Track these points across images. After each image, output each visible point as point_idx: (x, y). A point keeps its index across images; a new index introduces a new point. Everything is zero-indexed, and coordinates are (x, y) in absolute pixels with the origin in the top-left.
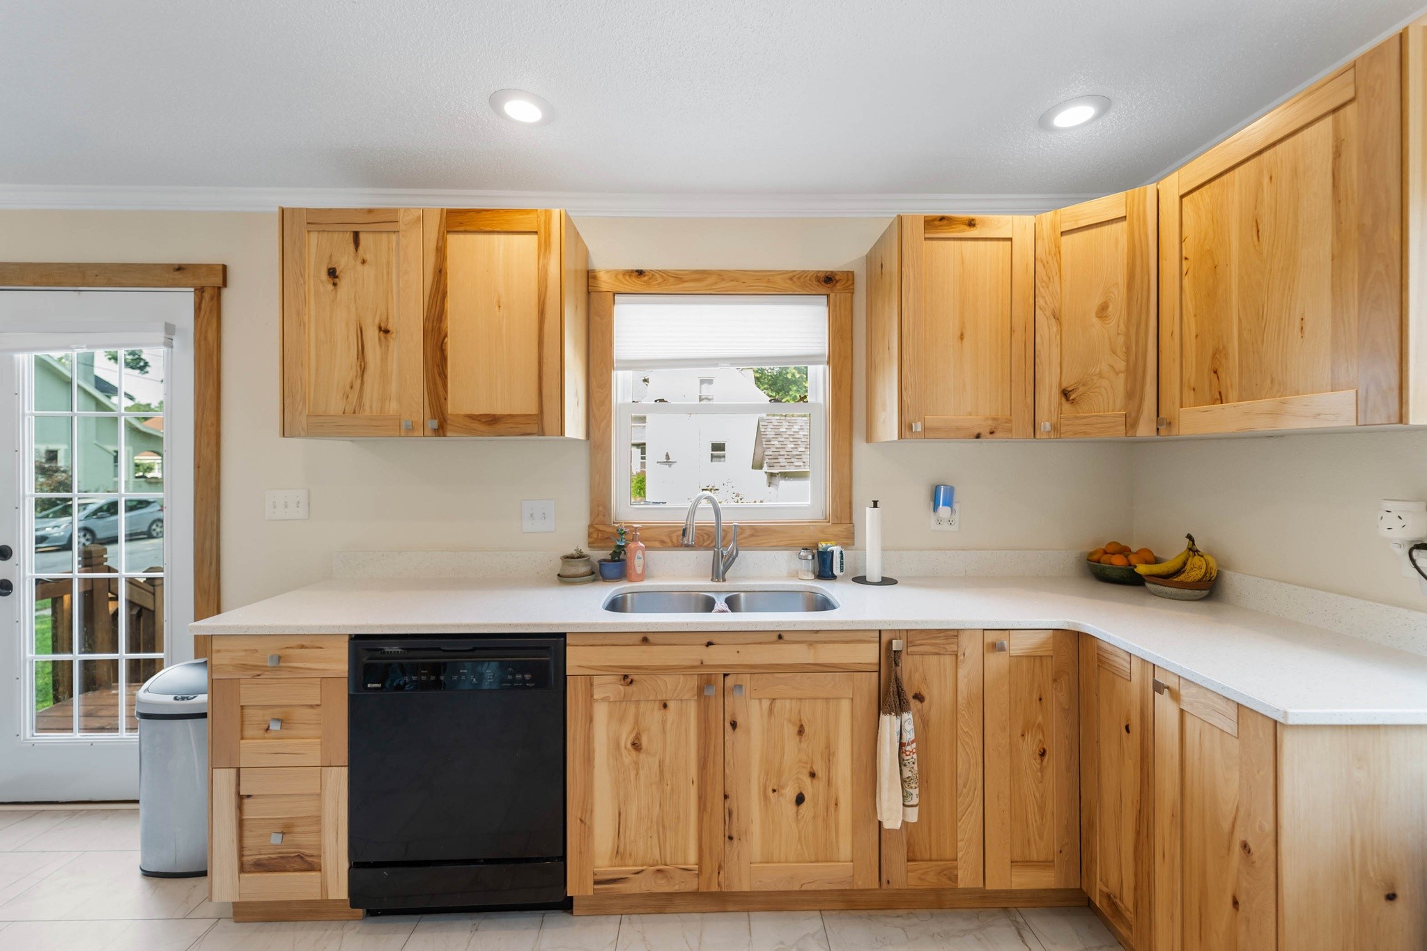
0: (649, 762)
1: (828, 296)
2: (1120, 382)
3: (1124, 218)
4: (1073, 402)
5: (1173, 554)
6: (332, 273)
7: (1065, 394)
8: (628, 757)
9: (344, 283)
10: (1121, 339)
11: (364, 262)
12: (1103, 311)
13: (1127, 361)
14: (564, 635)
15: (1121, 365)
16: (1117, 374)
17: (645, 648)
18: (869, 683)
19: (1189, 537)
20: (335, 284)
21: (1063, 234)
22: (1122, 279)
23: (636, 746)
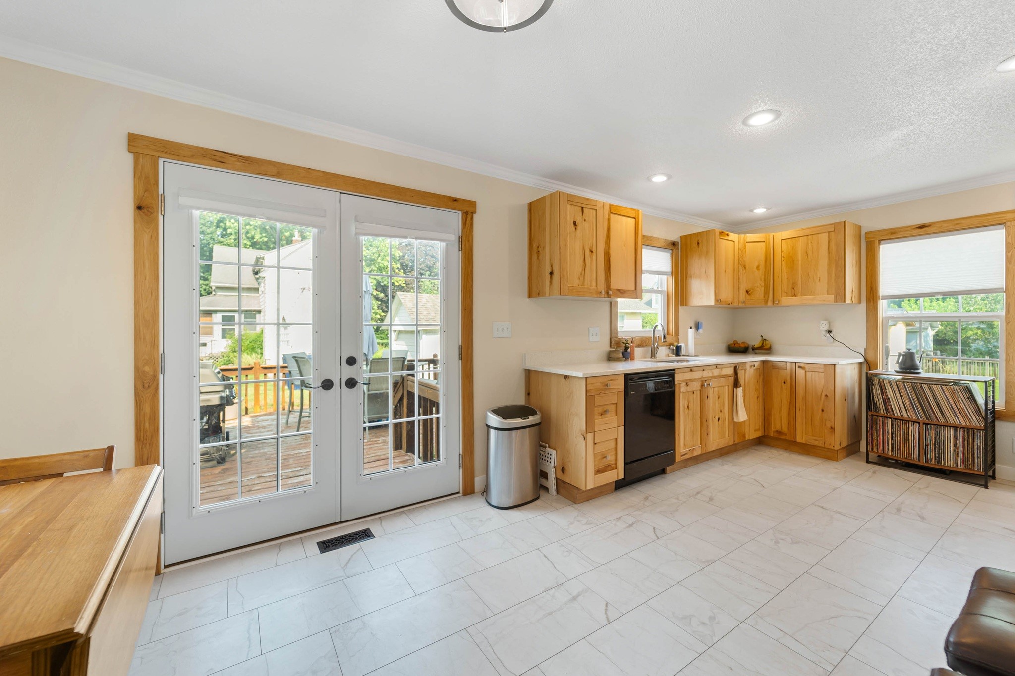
0: (691, 412)
1: (672, 250)
2: (763, 289)
3: (764, 241)
4: (749, 294)
5: (757, 343)
6: (575, 223)
7: (747, 292)
8: (687, 411)
9: (579, 228)
10: (763, 277)
11: (585, 220)
12: (758, 268)
13: (765, 283)
14: (674, 370)
15: (763, 284)
16: (762, 286)
17: (691, 373)
18: (731, 380)
19: (762, 336)
20: (576, 229)
21: (747, 242)
22: (763, 259)
23: (688, 407)
